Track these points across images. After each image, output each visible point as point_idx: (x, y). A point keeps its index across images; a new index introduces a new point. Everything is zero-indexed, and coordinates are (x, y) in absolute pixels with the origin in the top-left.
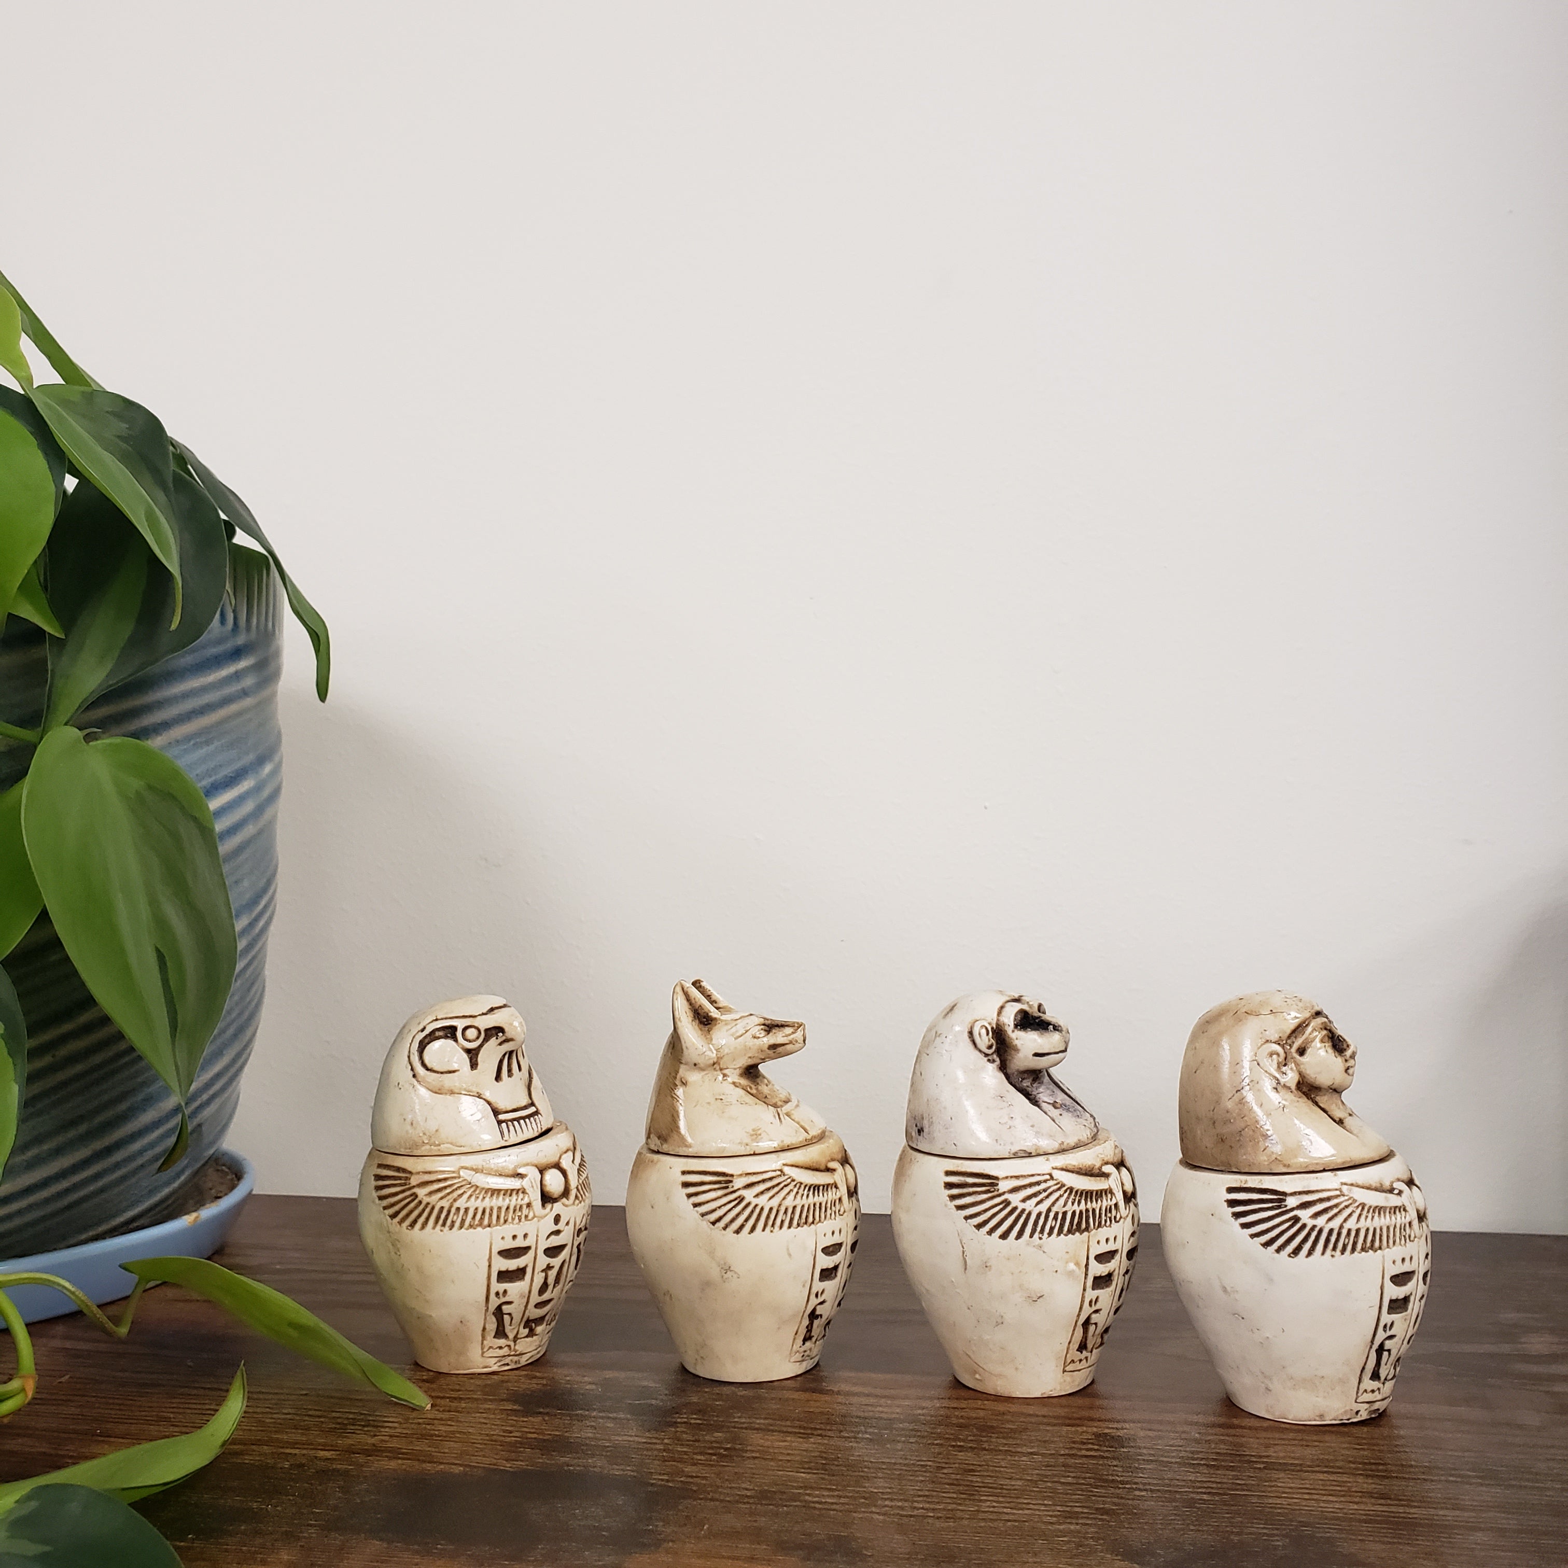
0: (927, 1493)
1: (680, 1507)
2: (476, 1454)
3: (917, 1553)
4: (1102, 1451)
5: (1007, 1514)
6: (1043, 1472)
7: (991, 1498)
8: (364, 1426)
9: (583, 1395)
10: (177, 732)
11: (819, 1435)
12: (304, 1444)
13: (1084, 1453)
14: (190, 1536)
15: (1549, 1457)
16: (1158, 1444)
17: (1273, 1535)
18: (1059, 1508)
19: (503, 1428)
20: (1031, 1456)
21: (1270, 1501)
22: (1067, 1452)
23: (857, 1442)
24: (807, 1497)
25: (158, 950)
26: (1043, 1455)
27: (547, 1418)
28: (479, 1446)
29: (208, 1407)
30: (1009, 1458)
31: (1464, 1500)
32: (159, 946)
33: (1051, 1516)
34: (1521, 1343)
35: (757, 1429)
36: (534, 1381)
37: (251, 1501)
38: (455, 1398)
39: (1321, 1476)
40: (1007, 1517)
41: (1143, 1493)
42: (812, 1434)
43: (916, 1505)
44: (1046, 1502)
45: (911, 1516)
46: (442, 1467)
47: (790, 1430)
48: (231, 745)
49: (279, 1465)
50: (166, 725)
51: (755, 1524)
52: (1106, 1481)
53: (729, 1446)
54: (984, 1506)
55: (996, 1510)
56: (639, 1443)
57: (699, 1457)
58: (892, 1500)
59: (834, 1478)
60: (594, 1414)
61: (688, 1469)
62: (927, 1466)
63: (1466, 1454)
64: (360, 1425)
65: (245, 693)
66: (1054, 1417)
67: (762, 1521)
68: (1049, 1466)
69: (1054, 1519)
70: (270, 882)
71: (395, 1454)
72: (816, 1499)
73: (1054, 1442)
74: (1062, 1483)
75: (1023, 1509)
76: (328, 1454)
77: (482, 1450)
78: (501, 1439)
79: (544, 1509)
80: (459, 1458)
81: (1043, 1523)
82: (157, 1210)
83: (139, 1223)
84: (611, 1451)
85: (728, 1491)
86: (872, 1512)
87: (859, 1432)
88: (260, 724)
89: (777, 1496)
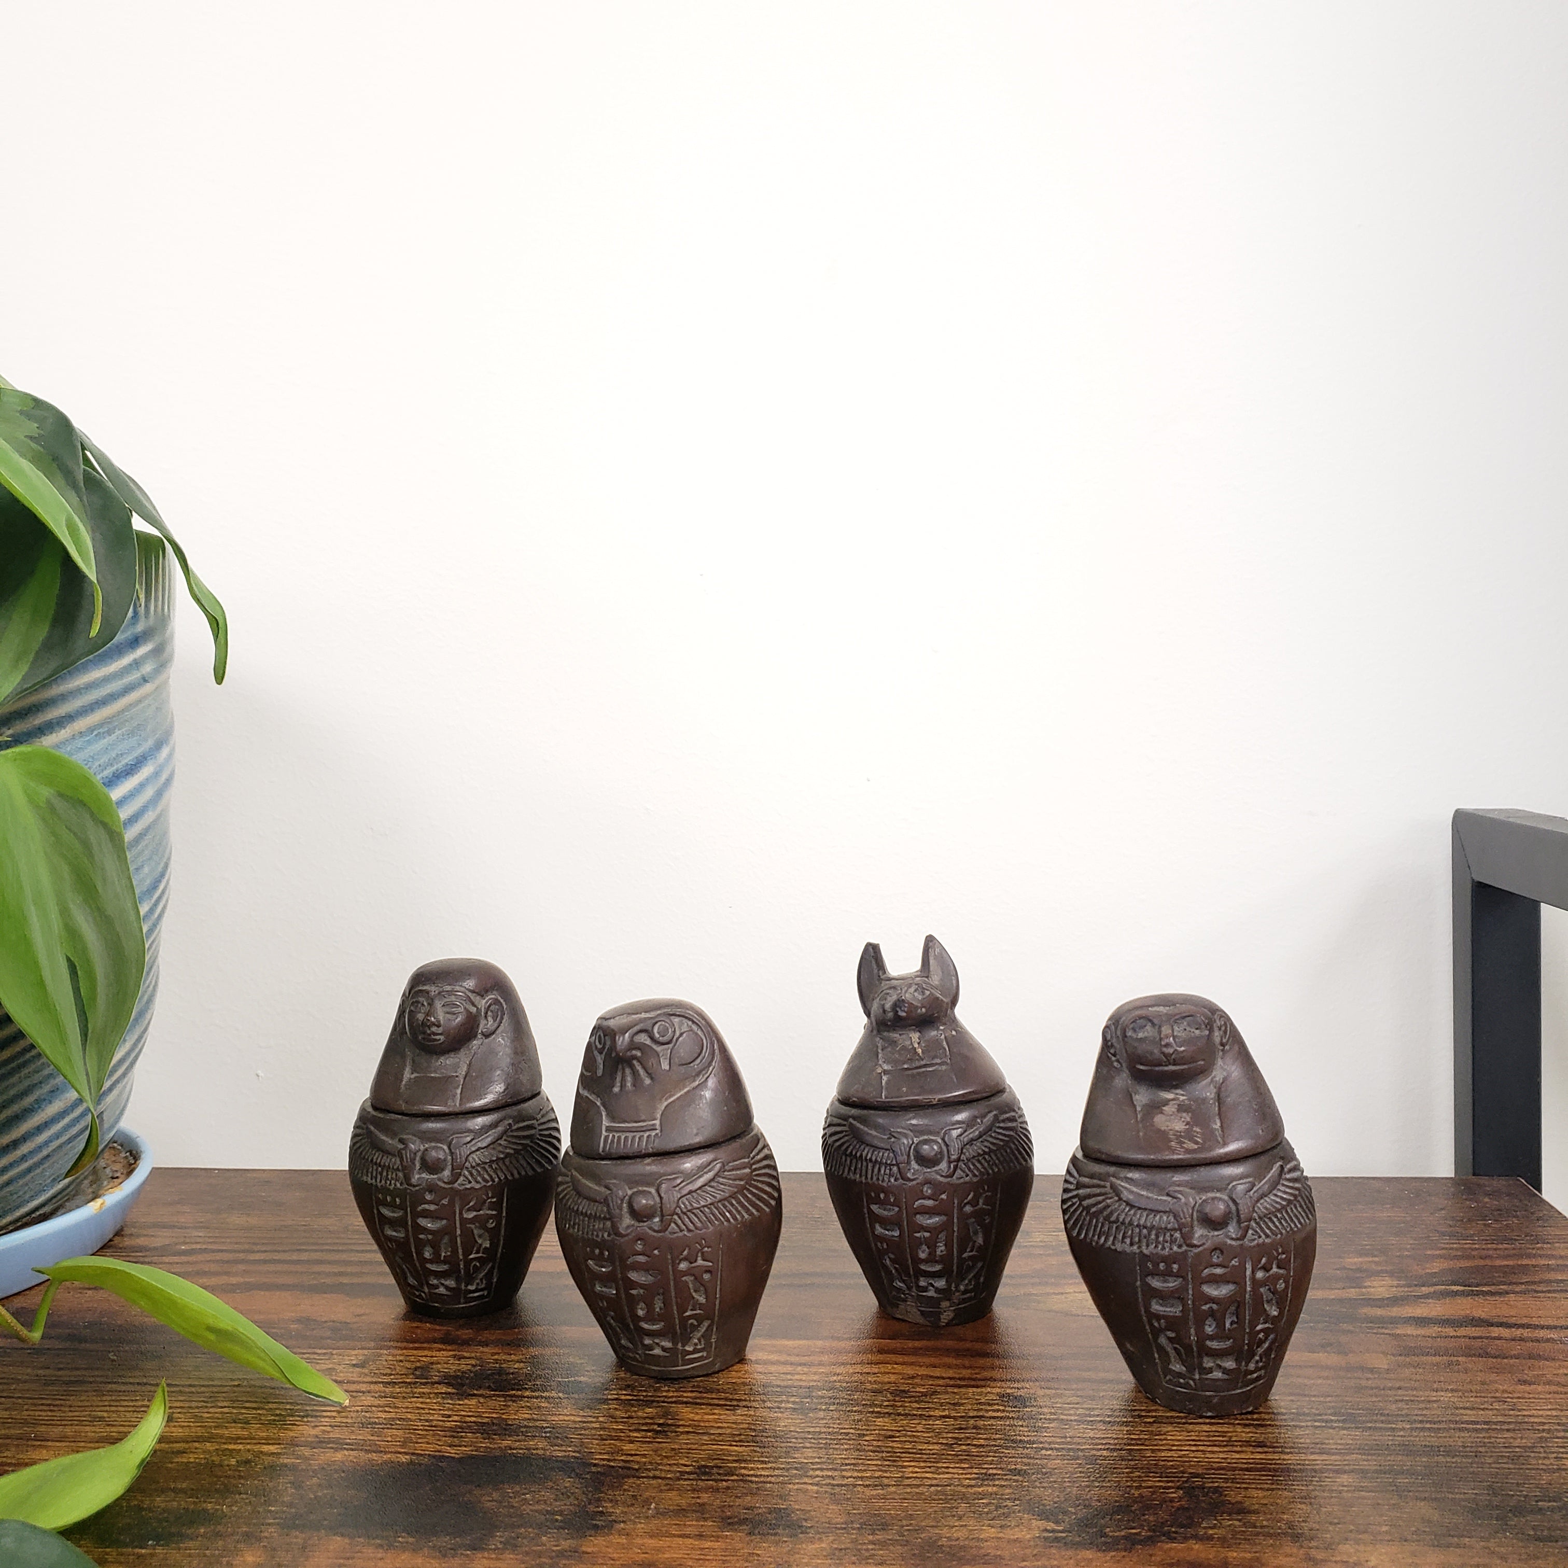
0: (853, 1461)
1: (626, 1487)
2: (420, 1441)
3: (852, 1522)
4: (1007, 1411)
5: (929, 1479)
6: (954, 1435)
7: (913, 1464)
8: (303, 1417)
9: (512, 1374)
10: (80, 724)
11: (744, 1407)
12: (246, 1439)
13: (991, 1414)
14: (150, 1542)
15: (1398, 1398)
16: (1057, 1403)
17: (1169, 1488)
18: (975, 1471)
19: (442, 1412)
20: (943, 1420)
21: (1163, 1454)
22: (975, 1413)
23: (781, 1412)
24: (743, 1471)
25: (68, 960)
26: (955, 1418)
27: (482, 1400)
28: (420, 1432)
29: (140, 1403)
30: (924, 1422)
31: (1329, 1444)
32: (69, 956)
33: (969, 1479)
34: (1365, 1287)
35: (686, 1403)
36: (462, 1361)
37: (204, 1502)
38: (389, 1383)
39: (1206, 1428)
40: (929, 1482)
41: (1049, 1452)
42: (738, 1406)
43: (844, 1473)
44: (963, 1465)
45: (842, 1485)
46: (389, 1456)
47: (716, 1402)
48: (132, 733)
49: (226, 1463)
50: (70, 718)
51: (698, 1501)
52: (1012, 1441)
53: (661, 1421)
54: (908, 1472)
55: (918, 1475)
56: (575, 1422)
57: (635, 1435)
58: (822, 1470)
59: (766, 1450)
60: (527, 1393)
61: (627, 1447)
62: (849, 1433)
63: (1328, 1399)
64: (299, 1416)
65: (145, 680)
66: (960, 1379)
67: (705, 1497)
68: (961, 1429)
69: (973, 1482)
70: (166, 866)
71: (339, 1444)
72: (752, 1472)
73: (962, 1404)
74: (975, 1445)
75: (944, 1473)
76: (272, 1448)
77: (424, 1436)
78: (441, 1423)
79: (495, 1495)
80: (402, 1446)
81: (963, 1486)
82: (59, 1197)
83: (41, 1212)
84: (550, 1432)
85: (668, 1468)
86: (805, 1483)
87: (781, 1402)
88: (157, 709)
89: (714, 1470)
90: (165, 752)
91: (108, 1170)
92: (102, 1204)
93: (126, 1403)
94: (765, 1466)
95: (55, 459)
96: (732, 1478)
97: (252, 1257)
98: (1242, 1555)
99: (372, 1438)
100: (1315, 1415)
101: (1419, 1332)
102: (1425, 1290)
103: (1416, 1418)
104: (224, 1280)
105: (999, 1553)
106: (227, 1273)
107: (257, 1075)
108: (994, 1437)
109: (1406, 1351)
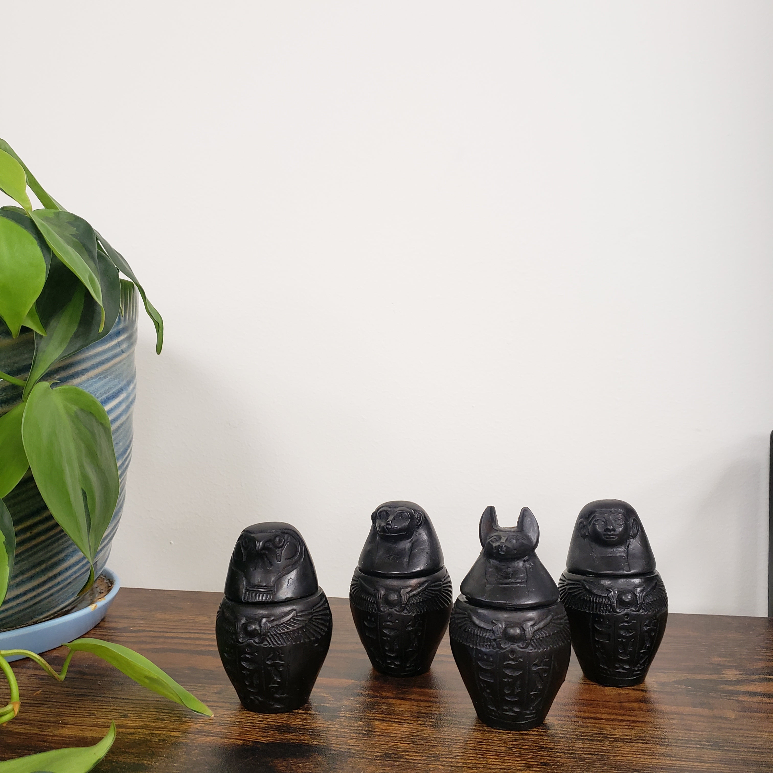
0: (462, 754)
1: (349, 762)
2: (247, 733)
4: (539, 732)
5: (500, 765)
6: (514, 743)
7: (492, 757)
8: (191, 718)
11: (408, 723)
12: (163, 728)
15: (740, 735)
16: (565, 728)
18: (523, 762)
19: (258, 719)
20: (508, 735)
21: (619, 758)
23: (426, 727)
24: (407, 757)
25: (82, 490)
28: (247, 729)
29: (112, 708)
30: (497, 735)
31: (705, 757)
33: (520, 766)
34: (723, 674)
35: (379, 720)
37: (143, 760)
39: (641, 745)
40: (500, 767)
41: (561, 754)
42: (404, 723)
43: (457, 760)
44: (517, 759)
45: (456, 767)
46: (232, 740)
47: (393, 720)
48: (116, 378)
49: (153, 740)
50: (87, 370)
51: (385, 771)
52: (543, 747)
53: (366, 729)
54: (489, 761)
55: (495, 763)
57: (353, 735)
58: (446, 758)
59: (418, 746)
60: (300, 711)
61: (349, 741)
62: (460, 739)
63: (704, 733)
64: (189, 718)
65: (123, 352)
67: (388, 770)
68: (516, 740)
69: (522, 768)
70: (131, 442)
71: (208, 734)
72: (411, 758)
74: (523, 749)
75: (507, 763)
76: (176, 734)
77: (250, 731)
78: (258, 725)
79: (284, 764)
80: (240, 736)
81: (518, 770)
82: (75, 602)
83: (66, 609)
84: (311, 732)
85: (369, 753)
86: (438, 765)
87: (426, 721)
88: (128, 365)
89: (393, 756)
90: (131, 387)
91: (98, 589)
92: (95, 606)
93: (106, 707)
94: (418, 754)
95: (84, 245)
96: (401, 760)
97: (167, 635)
99: (224, 731)
100: (697, 741)
101: (750, 700)
102: (754, 677)
103: (749, 746)
104: (153, 646)
106: (154, 643)
107: (171, 543)
108: (533, 745)
109: (744, 710)
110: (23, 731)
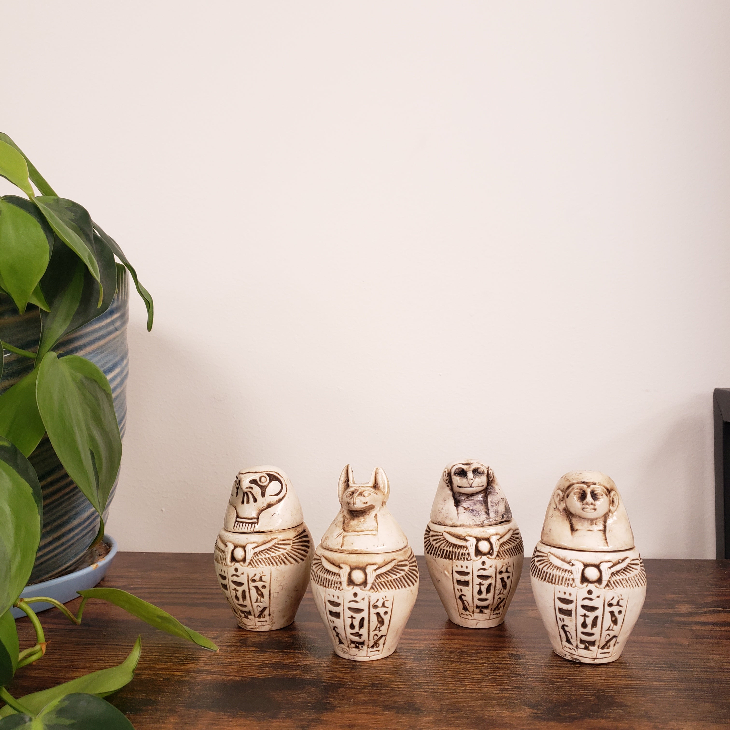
0: (443, 682)
1: (339, 692)
2: (245, 671)
3: (444, 708)
4: (512, 661)
5: (478, 690)
6: (489, 671)
7: (470, 683)
8: (191, 660)
9: (285, 642)
10: (89, 349)
12: (166, 669)
13: (504, 662)
14: (127, 712)
15: (694, 657)
16: (535, 658)
17: (589, 695)
18: (499, 687)
19: (254, 659)
20: (483, 665)
21: (585, 681)
22: (497, 662)
23: (408, 660)
24: (392, 686)
25: (91, 451)
26: (488, 664)
27: (272, 654)
28: (244, 667)
29: (118, 653)
30: (474, 665)
31: (662, 677)
32: (91, 449)
33: (496, 690)
34: (676, 608)
36: (262, 637)
37: (150, 696)
38: (229, 646)
40: (477, 692)
41: (532, 679)
43: (439, 687)
44: (493, 684)
45: (438, 692)
46: (231, 677)
48: (111, 353)
49: (158, 679)
50: (85, 346)
51: (373, 698)
52: (515, 674)
54: (468, 687)
55: (473, 688)
56: (314, 664)
57: (342, 669)
58: (428, 686)
59: (402, 677)
60: (292, 651)
61: (339, 675)
62: (440, 670)
63: (661, 657)
64: (189, 660)
65: (116, 329)
66: (489, 647)
67: (375, 697)
68: (491, 668)
69: (498, 692)
70: (125, 413)
71: (208, 672)
73: (491, 658)
74: (498, 676)
75: (484, 688)
76: (178, 673)
77: (247, 669)
78: (253, 664)
79: (280, 695)
80: (237, 673)
81: (494, 693)
82: (77, 562)
83: (69, 569)
84: (303, 668)
85: (358, 684)
86: (421, 691)
88: (122, 342)
89: (379, 685)
90: (125, 362)
91: (97, 552)
92: (96, 566)
93: (112, 653)
94: (402, 684)
95: (81, 229)
96: (387, 689)
97: (164, 591)
98: (624, 725)
99: (223, 669)
100: (655, 664)
101: (702, 629)
102: (705, 610)
103: (702, 666)
105: (511, 723)
107: (162, 510)
108: (507, 672)
109: (697, 637)
110: (37, 675)
